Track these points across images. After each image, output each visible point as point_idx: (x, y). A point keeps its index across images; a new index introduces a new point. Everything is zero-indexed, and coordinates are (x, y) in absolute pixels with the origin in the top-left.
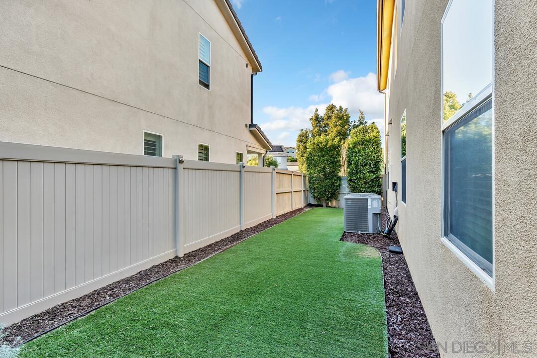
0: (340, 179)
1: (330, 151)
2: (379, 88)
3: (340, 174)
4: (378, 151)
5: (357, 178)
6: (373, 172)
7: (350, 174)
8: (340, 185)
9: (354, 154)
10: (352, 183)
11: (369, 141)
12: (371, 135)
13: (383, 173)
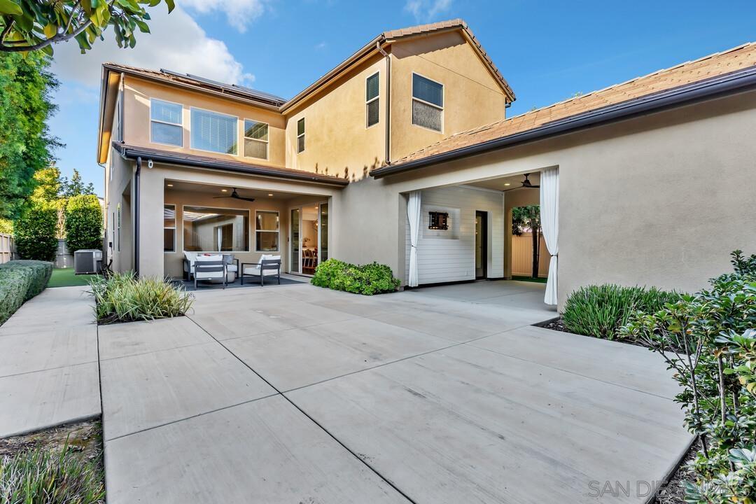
0: (57, 241)
1: (46, 214)
2: (99, 162)
3: (58, 237)
4: (99, 220)
5: (78, 241)
6: (94, 236)
7: (70, 236)
8: (57, 247)
9: (74, 220)
10: (71, 245)
11: (90, 210)
12: (92, 205)
13: (103, 237)
